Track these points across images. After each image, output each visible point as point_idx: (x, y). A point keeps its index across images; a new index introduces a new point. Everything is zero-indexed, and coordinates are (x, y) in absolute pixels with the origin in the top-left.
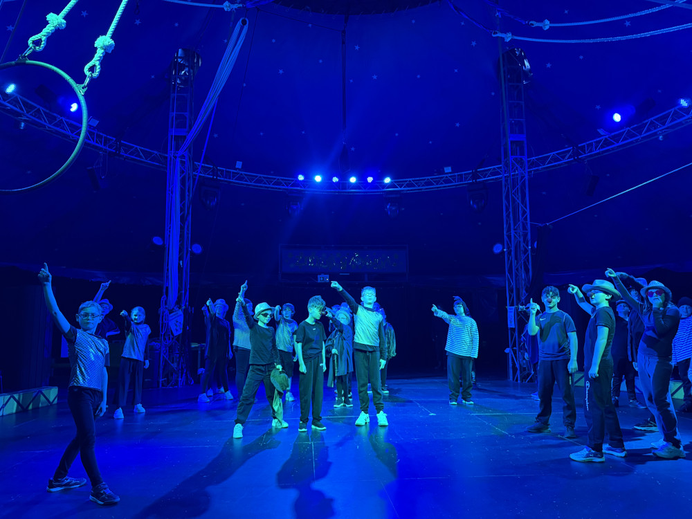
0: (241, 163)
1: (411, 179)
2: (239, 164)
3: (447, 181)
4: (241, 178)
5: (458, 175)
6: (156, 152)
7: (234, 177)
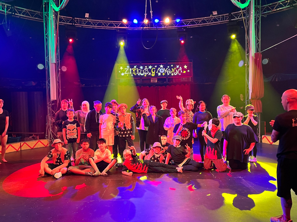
0: (88, 14)
1: (193, 19)
2: (87, 15)
3: (215, 20)
4: (89, 23)
5: (221, 16)
6: (37, 12)
7: (85, 22)
